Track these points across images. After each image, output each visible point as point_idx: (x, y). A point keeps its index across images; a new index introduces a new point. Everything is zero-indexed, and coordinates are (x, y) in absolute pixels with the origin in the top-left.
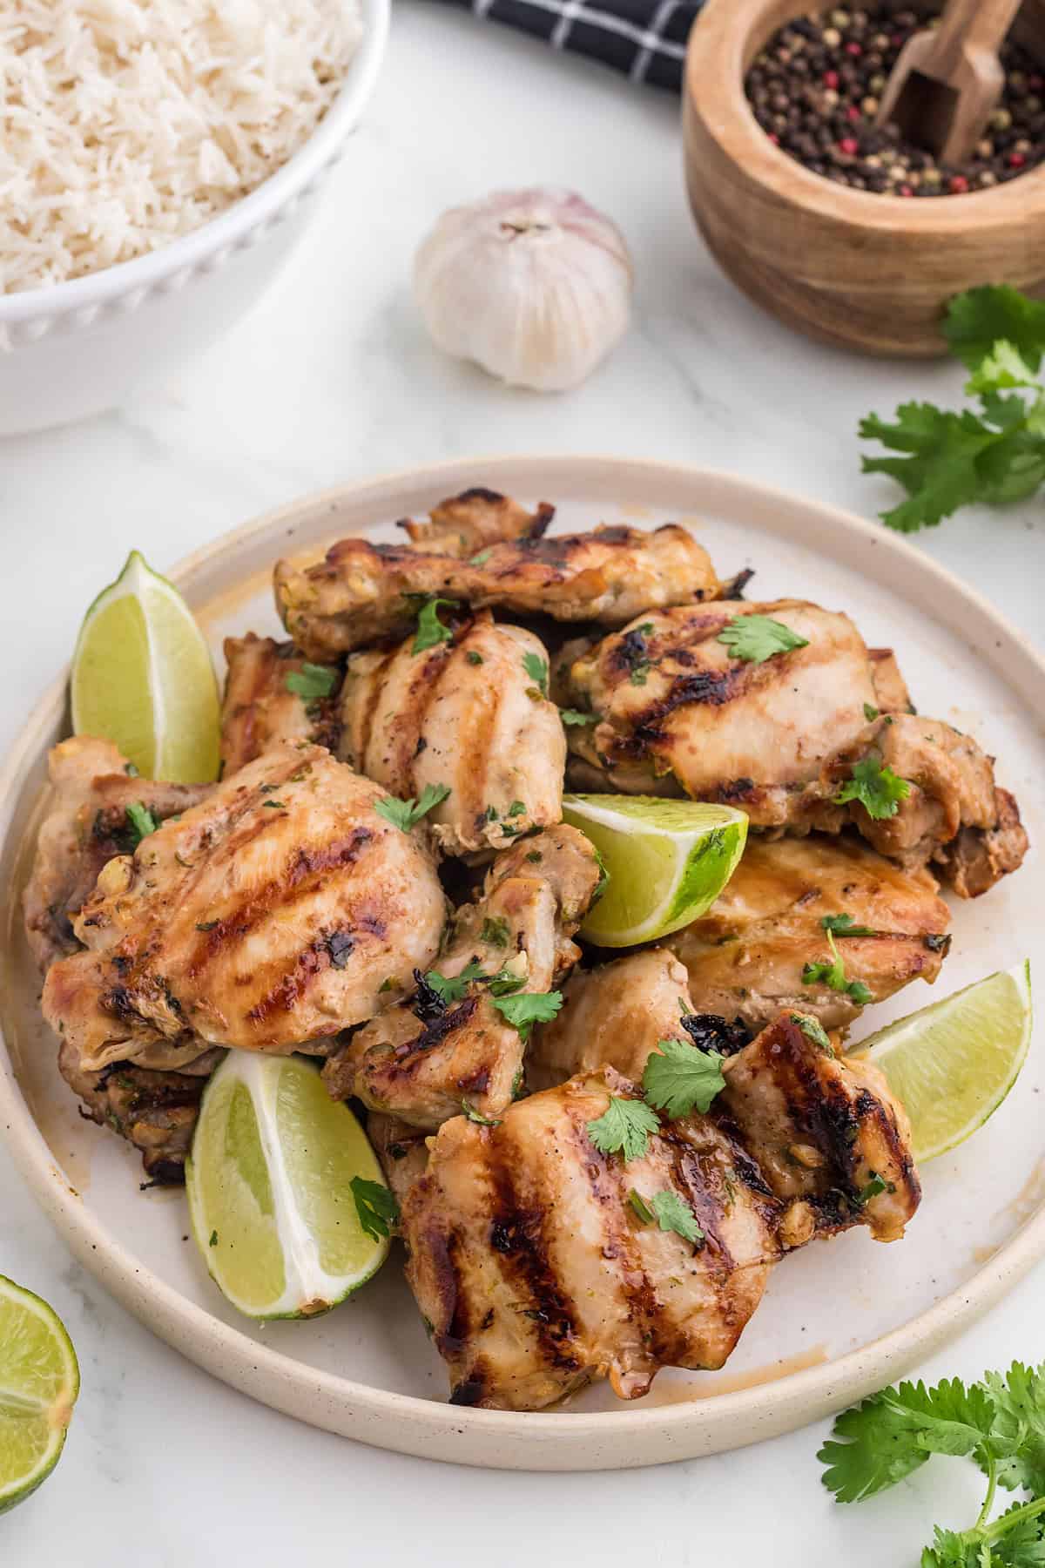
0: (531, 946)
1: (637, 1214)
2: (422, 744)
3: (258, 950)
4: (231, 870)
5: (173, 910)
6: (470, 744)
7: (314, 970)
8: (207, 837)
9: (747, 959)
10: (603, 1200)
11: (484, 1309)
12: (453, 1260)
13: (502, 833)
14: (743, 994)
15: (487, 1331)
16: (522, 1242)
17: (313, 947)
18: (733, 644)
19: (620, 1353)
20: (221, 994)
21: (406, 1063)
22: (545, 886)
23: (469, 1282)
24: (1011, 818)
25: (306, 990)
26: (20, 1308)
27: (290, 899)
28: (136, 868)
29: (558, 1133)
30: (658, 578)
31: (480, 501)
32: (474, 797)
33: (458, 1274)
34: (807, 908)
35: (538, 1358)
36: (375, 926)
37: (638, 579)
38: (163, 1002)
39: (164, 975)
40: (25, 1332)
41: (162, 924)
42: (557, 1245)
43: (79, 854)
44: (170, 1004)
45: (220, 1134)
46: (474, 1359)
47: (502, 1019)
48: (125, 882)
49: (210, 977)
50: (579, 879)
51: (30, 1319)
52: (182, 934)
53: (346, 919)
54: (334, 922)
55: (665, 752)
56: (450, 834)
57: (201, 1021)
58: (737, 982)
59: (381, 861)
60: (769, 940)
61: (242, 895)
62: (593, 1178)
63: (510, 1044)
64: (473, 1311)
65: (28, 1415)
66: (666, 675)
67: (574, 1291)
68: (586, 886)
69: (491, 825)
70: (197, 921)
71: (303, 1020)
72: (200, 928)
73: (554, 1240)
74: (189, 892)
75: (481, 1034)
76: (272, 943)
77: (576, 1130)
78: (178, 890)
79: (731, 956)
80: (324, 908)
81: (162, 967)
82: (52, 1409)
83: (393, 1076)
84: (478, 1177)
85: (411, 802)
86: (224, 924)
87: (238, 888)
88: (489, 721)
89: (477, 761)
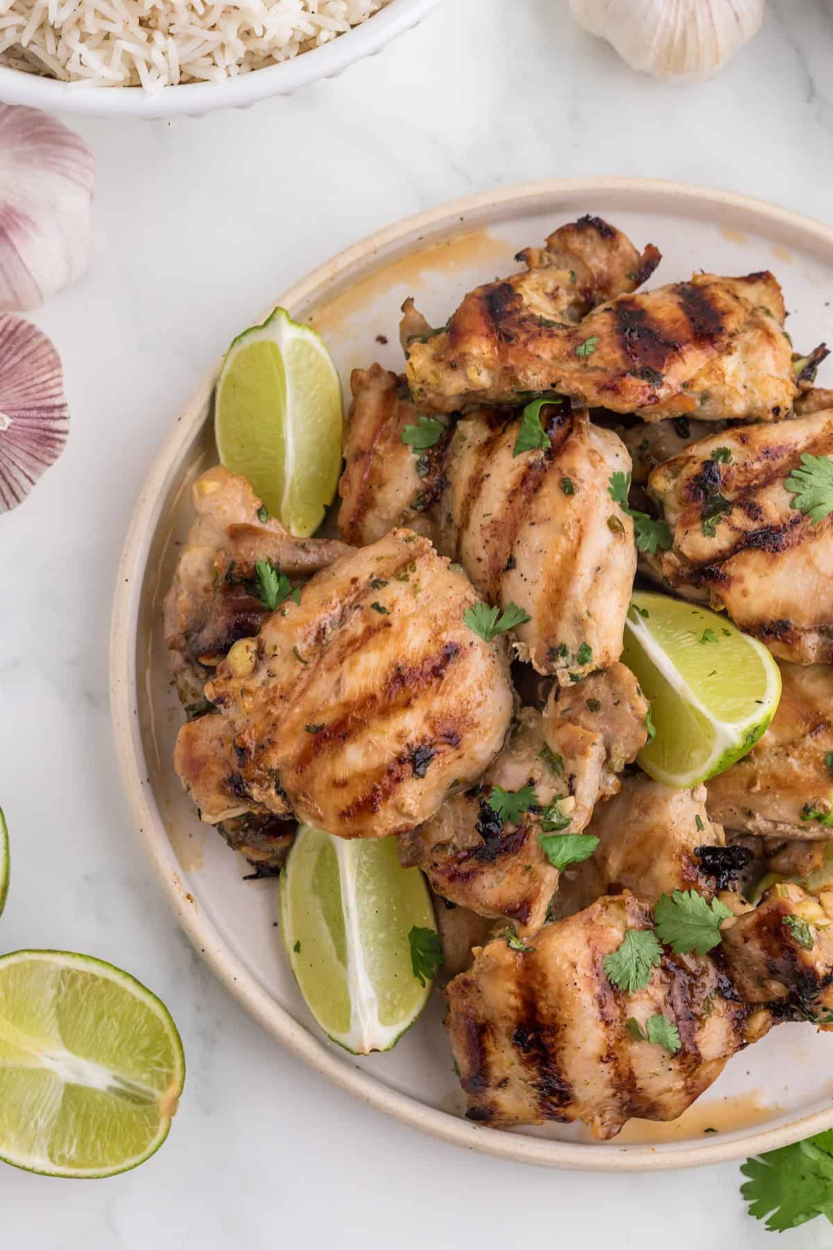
0: (579, 790)
1: (632, 1032)
2: (511, 564)
3: (355, 758)
4: (339, 681)
5: (287, 705)
6: (552, 579)
7: (398, 780)
8: (321, 632)
9: (758, 788)
10: (607, 1024)
11: (500, 1076)
12: (481, 1042)
13: (569, 679)
14: (750, 815)
15: (501, 1089)
16: (538, 1043)
17: (400, 760)
18: (799, 494)
19: (602, 1112)
20: (320, 792)
21: (464, 868)
22: (599, 739)
23: (491, 1059)
25: (391, 797)
26: (142, 1004)
27: (386, 712)
28: (260, 653)
29: (579, 968)
30: (742, 390)
31: (593, 234)
32: (549, 632)
33: (484, 1052)
34: (817, 741)
36: (453, 739)
37: (723, 390)
38: (273, 791)
39: (275, 767)
40: (146, 1026)
41: (278, 719)
42: (565, 1052)
43: (211, 594)
44: (278, 793)
46: (488, 1099)
47: (546, 859)
48: (251, 666)
49: (313, 777)
50: (631, 740)
51: (151, 1017)
52: (293, 732)
53: (430, 735)
54: (420, 737)
55: (722, 592)
56: (525, 651)
57: (303, 810)
58: (748, 804)
59: (463, 678)
60: (781, 773)
61: (346, 705)
62: (602, 1008)
63: (550, 876)
64: (493, 1074)
65: (143, 1102)
66: (734, 529)
67: (574, 1080)
68: (634, 748)
69: (562, 662)
70: (306, 722)
71: (386, 820)
72: (308, 729)
73: (563, 1048)
74: (304, 691)
75: (528, 868)
76: (366, 754)
77: (594, 962)
78: (293, 685)
79: (745, 780)
80: (412, 724)
81: (275, 759)
82: (163, 1098)
83: (452, 879)
84: (511, 993)
85: (496, 611)
86: (328, 730)
87: (343, 698)
88: (572, 557)
89: (557, 595)
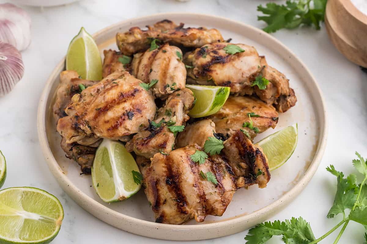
0: (177, 115)
1: (202, 177)
2: (151, 70)
3: (110, 115)
4: (104, 96)
5: (90, 106)
6: (163, 70)
7: (124, 120)
8: (98, 90)
9: (229, 122)
10: (194, 173)
11: (164, 199)
12: (156, 187)
13: (170, 89)
14: (228, 130)
15: (165, 204)
16: (174, 182)
17: (124, 114)
18: (227, 50)
19: (197, 210)
20: (101, 125)
21: (146, 142)
22: (181, 101)
23: (160, 192)
24: (293, 94)
25: (122, 124)
26: (50, 198)
27: (119, 103)
28: (81, 97)
29: (183, 157)
30: (209, 37)
31: (166, 22)
32: (164, 82)
33: (158, 190)
34: (244, 111)
35: (177, 211)
36: (139, 111)
37: (204, 37)
38: (87, 127)
39: (87, 120)
40: (51, 204)
41: (87, 109)
42: (182, 183)
43: (67, 96)
44: (88, 127)
45: (100, 160)
46: (161, 211)
47: (170, 131)
48: (78, 99)
49: (99, 121)
51: (52, 201)
52: (92, 111)
53: (132, 108)
54: (129, 109)
55: (210, 74)
56: (157, 91)
57: (96, 131)
58: (227, 127)
59: (141, 96)
60: (235, 118)
61: (107, 102)
62: (192, 168)
63: (172, 136)
64: (161, 200)
65: (51, 222)
66: (211, 56)
67: (186, 195)
68: (191, 101)
69: (168, 88)
70: (96, 108)
71: (121, 131)
72: (96, 110)
73: (181, 182)
74: (94, 101)
75: (165, 134)
76: (114, 113)
77: (188, 157)
78: (91, 101)
79: (225, 121)
80: (127, 106)
81: (87, 118)
82: (57, 221)
83: (143, 145)
84: (163, 167)
85: (148, 84)
86: (102, 109)
87: (106, 100)
88: (168, 65)
89: (165, 74)
